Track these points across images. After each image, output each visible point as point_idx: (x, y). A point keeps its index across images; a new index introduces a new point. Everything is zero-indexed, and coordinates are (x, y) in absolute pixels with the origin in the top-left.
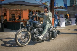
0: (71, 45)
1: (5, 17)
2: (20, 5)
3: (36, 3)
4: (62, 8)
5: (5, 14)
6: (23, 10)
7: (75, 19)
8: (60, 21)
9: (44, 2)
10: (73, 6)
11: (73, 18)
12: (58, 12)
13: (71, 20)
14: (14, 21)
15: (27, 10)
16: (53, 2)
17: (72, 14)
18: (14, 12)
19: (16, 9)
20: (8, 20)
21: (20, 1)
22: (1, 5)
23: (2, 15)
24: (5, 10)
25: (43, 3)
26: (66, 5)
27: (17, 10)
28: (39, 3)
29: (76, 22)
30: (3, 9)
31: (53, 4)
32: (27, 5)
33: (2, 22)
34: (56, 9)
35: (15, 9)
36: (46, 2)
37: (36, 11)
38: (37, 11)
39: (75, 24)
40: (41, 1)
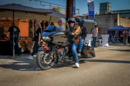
0: (99, 81)
2: (14, 11)
3: (42, 7)
4: (87, 17)
6: (19, 20)
7: (108, 36)
9: (56, 7)
10: (105, 14)
11: (104, 34)
13: (101, 39)
14: (3, 39)
15: (27, 20)
16: (71, 7)
17: (104, 27)
18: (2, 23)
19: (7, 18)
21: (13, 4)
25: (54, 9)
26: (93, 12)
27: (8, 21)
28: (47, 7)
29: (109, 42)
31: (71, 10)
32: (26, 12)
35: (4, 19)
36: (59, 6)
37: (41, 22)
38: (43, 21)
39: (107, 45)
40: (51, 5)
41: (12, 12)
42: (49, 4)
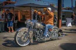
4: (69, 9)
8: (67, 21)
12: (65, 12)
19: (27, 10)
20: (19, 20)
24: (17, 11)
27: (27, 12)
31: (60, 5)
32: (37, 7)
33: (14, 23)
34: (63, 10)
35: (25, 11)
36: (53, 4)
40: (49, 3)
41: (30, 8)
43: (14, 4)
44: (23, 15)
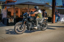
1: (17, 14)
2: (29, 5)
3: (41, 3)
4: (62, 7)
5: (17, 12)
6: (31, 9)
12: (58, 10)
16: (54, 2)
19: (26, 8)
20: (19, 16)
21: (29, 2)
22: (14, 5)
23: (15, 13)
24: (17, 9)
25: (46, 3)
28: (43, 3)
30: (15, 8)
31: (54, 4)
32: (34, 5)
33: (14, 18)
34: (57, 8)
36: (49, 2)
40: (45, 2)
42: (44, 1)
43: (15, 3)
44: (22, 12)
